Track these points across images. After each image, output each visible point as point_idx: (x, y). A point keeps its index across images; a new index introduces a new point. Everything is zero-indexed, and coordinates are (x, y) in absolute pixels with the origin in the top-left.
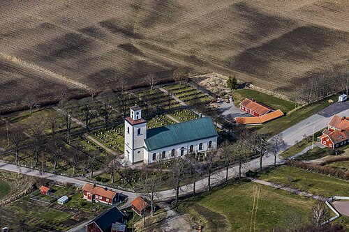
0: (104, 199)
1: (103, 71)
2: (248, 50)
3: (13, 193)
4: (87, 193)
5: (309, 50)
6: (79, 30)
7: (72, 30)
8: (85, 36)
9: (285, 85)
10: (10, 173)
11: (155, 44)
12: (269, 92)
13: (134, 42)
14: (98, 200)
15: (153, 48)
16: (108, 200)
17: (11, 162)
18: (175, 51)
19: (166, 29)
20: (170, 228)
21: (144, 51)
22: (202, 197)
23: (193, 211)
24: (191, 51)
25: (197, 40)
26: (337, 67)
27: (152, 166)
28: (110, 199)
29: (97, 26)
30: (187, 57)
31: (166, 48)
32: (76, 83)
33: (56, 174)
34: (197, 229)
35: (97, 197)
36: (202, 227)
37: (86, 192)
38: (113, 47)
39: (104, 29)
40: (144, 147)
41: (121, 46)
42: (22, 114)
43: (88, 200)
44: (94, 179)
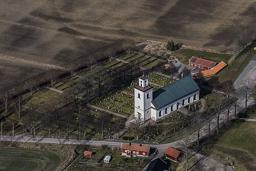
0: (141, 153)
1: (62, 52)
2: (159, 18)
3: (64, 160)
4: (126, 151)
5: (204, 11)
6: (18, 22)
7: (13, 23)
8: (26, 26)
9: (208, 41)
10: (50, 144)
11: (85, 24)
12: (201, 49)
13: (68, 25)
14: (136, 154)
15: (86, 27)
16: (144, 154)
17: (46, 136)
18: (105, 27)
19: (85, 11)
20: (208, 168)
21: (81, 31)
22: (216, 139)
23: (216, 152)
24: (117, 26)
25: (115, 16)
26: (235, 21)
27: (159, 121)
28: (146, 153)
29: (30, 16)
30: (118, 31)
31: (97, 26)
32: (49, 65)
33: (88, 139)
34: (230, 165)
35: (134, 152)
36: (233, 163)
37: (124, 150)
38: (56, 32)
39: (37, 19)
40: (151, 107)
41: (60, 30)
42: (25, 96)
43: (128, 156)
44: (121, 139)
